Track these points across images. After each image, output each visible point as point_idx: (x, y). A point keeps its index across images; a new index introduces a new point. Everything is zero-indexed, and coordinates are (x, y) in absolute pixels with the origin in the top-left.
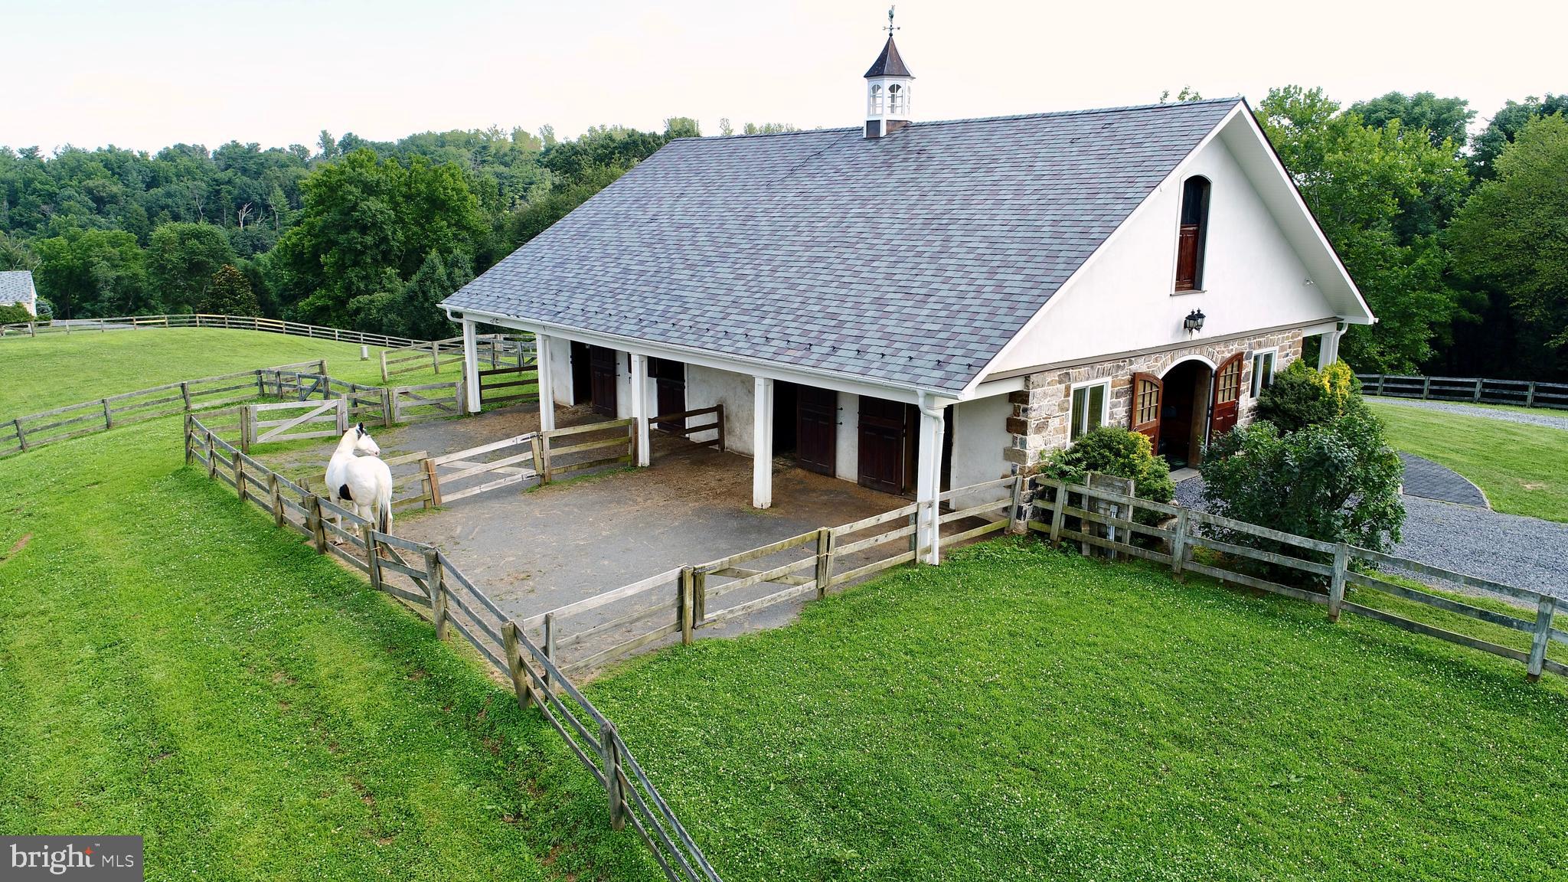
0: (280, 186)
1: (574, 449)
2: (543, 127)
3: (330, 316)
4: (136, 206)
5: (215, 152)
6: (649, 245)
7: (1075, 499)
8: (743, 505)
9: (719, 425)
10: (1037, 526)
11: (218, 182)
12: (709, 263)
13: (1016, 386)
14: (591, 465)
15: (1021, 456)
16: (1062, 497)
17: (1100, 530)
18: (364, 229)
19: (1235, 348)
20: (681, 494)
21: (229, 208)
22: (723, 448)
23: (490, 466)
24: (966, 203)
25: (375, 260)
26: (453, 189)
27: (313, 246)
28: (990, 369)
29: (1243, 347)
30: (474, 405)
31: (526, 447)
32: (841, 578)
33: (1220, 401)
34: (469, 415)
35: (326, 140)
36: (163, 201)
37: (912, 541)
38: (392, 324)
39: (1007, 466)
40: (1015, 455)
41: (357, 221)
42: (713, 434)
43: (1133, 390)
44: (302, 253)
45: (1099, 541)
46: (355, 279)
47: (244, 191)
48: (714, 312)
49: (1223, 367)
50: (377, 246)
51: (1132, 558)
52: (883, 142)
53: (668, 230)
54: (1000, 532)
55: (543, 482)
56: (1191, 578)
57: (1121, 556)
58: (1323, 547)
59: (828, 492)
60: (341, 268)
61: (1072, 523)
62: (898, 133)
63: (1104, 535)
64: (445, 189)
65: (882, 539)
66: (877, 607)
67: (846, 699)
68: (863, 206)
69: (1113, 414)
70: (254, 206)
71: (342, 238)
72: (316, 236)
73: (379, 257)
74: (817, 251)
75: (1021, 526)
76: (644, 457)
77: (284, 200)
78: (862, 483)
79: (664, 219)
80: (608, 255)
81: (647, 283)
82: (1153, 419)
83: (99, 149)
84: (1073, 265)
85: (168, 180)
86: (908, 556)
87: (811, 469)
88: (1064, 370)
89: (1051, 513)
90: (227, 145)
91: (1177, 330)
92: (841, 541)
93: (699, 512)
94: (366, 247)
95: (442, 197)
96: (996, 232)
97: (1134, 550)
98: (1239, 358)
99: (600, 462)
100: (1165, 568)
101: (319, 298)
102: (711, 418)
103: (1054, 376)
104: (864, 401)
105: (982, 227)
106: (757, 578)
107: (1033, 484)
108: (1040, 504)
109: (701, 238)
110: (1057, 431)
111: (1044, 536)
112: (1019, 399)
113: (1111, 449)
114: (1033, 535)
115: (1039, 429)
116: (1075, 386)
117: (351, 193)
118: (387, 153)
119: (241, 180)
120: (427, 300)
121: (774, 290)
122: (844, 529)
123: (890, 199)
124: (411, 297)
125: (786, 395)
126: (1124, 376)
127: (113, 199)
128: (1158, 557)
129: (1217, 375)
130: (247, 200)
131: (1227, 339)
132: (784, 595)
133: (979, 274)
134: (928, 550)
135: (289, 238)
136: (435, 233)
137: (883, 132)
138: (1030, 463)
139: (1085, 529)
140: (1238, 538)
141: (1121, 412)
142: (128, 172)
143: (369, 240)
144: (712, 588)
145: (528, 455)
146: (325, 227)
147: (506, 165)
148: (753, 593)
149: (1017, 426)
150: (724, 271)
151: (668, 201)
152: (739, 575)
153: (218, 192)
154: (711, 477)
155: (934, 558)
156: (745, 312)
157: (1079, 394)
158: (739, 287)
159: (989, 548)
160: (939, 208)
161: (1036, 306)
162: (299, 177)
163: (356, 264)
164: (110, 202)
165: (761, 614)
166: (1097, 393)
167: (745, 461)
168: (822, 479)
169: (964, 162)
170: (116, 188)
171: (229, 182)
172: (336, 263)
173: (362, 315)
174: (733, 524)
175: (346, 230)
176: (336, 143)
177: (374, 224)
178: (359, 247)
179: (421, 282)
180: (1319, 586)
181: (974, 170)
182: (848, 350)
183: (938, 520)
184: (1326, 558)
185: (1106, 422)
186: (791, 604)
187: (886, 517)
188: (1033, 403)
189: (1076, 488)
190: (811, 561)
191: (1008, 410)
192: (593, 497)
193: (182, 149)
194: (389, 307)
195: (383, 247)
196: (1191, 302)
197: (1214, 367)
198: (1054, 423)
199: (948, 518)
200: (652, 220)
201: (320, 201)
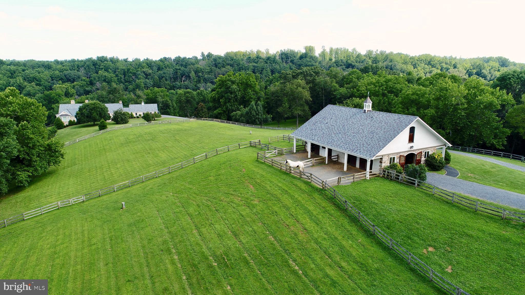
0: (193, 70)
1: (317, 161)
2: (266, 49)
3: (222, 115)
4: (156, 77)
5: (174, 59)
6: (327, 128)
7: (388, 172)
8: (342, 170)
9: (338, 158)
10: (383, 176)
11: (177, 69)
12: (337, 134)
13: (381, 157)
14: (319, 163)
15: (382, 166)
16: (386, 172)
17: (391, 177)
18: (231, 93)
19: (420, 151)
20: (333, 168)
21: (179, 77)
22: (338, 161)
23: (307, 163)
24: (377, 129)
25: (234, 101)
26: (253, 82)
27: (218, 97)
28: (377, 155)
29: (423, 151)
30: (295, 151)
31: (311, 161)
32: (356, 180)
33: (417, 159)
34: (294, 153)
35: (203, 54)
36: (163, 75)
37: (365, 176)
38: (242, 120)
39: (380, 167)
40: (381, 166)
41: (230, 91)
42: (337, 159)
43: (400, 157)
44: (215, 99)
45: (391, 178)
46: (229, 106)
47: (184, 72)
48: (339, 143)
49: (417, 154)
50: (234, 97)
51: (395, 180)
52: (366, 114)
53: (330, 126)
54: (378, 176)
55: (313, 166)
56: (401, 183)
57: (394, 180)
58: (415, 179)
59: (354, 169)
60: (225, 103)
61: (388, 175)
62: (369, 112)
63: (392, 177)
64: (251, 82)
65: (361, 176)
66: (361, 183)
67: (356, 191)
68: (362, 127)
69: (397, 161)
70: (186, 76)
71: (226, 95)
72: (219, 94)
73: (235, 100)
74: (355, 134)
75: (381, 175)
76: (327, 163)
77: (194, 74)
78: (360, 168)
79: (329, 123)
80: (320, 129)
81: (328, 136)
82: (404, 161)
83: (144, 59)
84: (389, 142)
85: (163, 69)
86: (365, 178)
87: (352, 166)
88: (388, 155)
89: (385, 174)
90: (177, 57)
91: (409, 148)
92: (356, 175)
93: (337, 171)
94: (232, 98)
95: (250, 84)
96: (380, 135)
97: (395, 179)
98: (421, 152)
99: (321, 163)
100: (398, 182)
101: (219, 110)
102: (337, 157)
103: (387, 156)
104: (360, 158)
105: (378, 134)
106: (347, 179)
107: (383, 170)
108: (384, 173)
109: (336, 129)
110: (387, 163)
111: (384, 177)
112: (381, 159)
113: (394, 166)
114: (383, 177)
115: (384, 163)
116: (390, 157)
117: (229, 84)
118: (222, 60)
119: (182, 68)
120: (251, 114)
121: (348, 140)
122: (357, 174)
123: (366, 126)
124: (247, 113)
125: (349, 156)
126: (399, 156)
127: (150, 74)
128: (398, 180)
129: (417, 155)
130: (184, 75)
131: (419, 150)
132: (349, 181)
133: (377, 142)
134: (367, 178)
135: (212, 95)
136: (248, 93)
137: (366, 112)
138: (383, 167)
139: (389, 176)
140: (409, 179)
141: (398, 161)
142: (153, 66)
143: (233, 96)
144: (342, 179)
145: (312, 162)
146: (222, 92)
147: (256, 63)
148: (346, 180)
149: (381, 162)
150: (340, 135)
151: (329, 120)
152: (345, 178)
153: (177, 72)
154: (337, 166)
155: (368, 179)
156: (344, 143)
157: (391, 158)
158: (343, 140)
159: (376, 178)
160: (373, 129)
161: (383, 148)
162: (198, 68)
163: (229, 102)
164: (149, 75)
165: (347, 183)
166: (394, 158)
167: (343, 164)
168: (354, 167)
169: (378, 121)
170: (150, 71)
171: (180, 69)
172: (224, 101)
173: (234, 117)
174: (341, 173)
175: (227, 93)
176: (206, 55)
177: (234, 92)
178: (230, 98)
179: (250, 109)
180: (414, 184)
181: (379, 123)
182: (358, 151)
183: (369, 174)
184: (415, 181)
185: (395, 162)
186: (350, 182)
187: (362, 173)
188: (383, 159)
189: (388, 171)
190: (353, 177)
191: (380, 160)
192: (321, 168)
193: (165, 58)
194: (242, 115)
195: (236, 97)
196: (411, 144)
197: (416, 154)
198: (387, 162)
199: (370, 174)
200: (327, 123)
201: (220, 85)
